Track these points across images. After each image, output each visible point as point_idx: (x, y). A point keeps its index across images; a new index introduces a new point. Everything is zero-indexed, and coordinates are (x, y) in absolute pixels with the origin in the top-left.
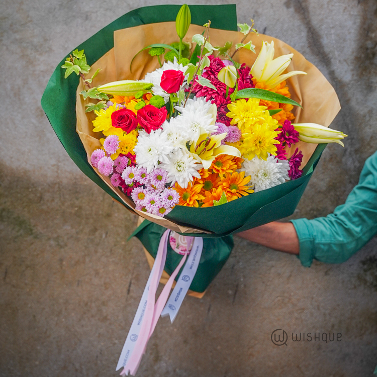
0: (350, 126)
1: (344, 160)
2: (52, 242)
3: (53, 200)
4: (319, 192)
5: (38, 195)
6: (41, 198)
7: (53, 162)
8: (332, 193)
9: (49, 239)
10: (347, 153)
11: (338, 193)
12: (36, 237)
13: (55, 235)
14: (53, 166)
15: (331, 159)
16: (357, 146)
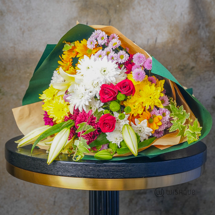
0: (202, 10)
1: (199, 32)
2: (14, 97)
3: (13, 70)
4: (184, 54)
5: (3, 67)
6: (5, 69)
7: (11, 45)
8: (192, 54)
9: (12, 95)
10: (201, 27)
11: (196, 54)
12: (3, 94)
13: (16, 92)
14: (11, 47)
15: (190, 32)
16: (207, 23)
